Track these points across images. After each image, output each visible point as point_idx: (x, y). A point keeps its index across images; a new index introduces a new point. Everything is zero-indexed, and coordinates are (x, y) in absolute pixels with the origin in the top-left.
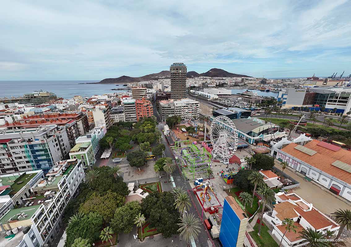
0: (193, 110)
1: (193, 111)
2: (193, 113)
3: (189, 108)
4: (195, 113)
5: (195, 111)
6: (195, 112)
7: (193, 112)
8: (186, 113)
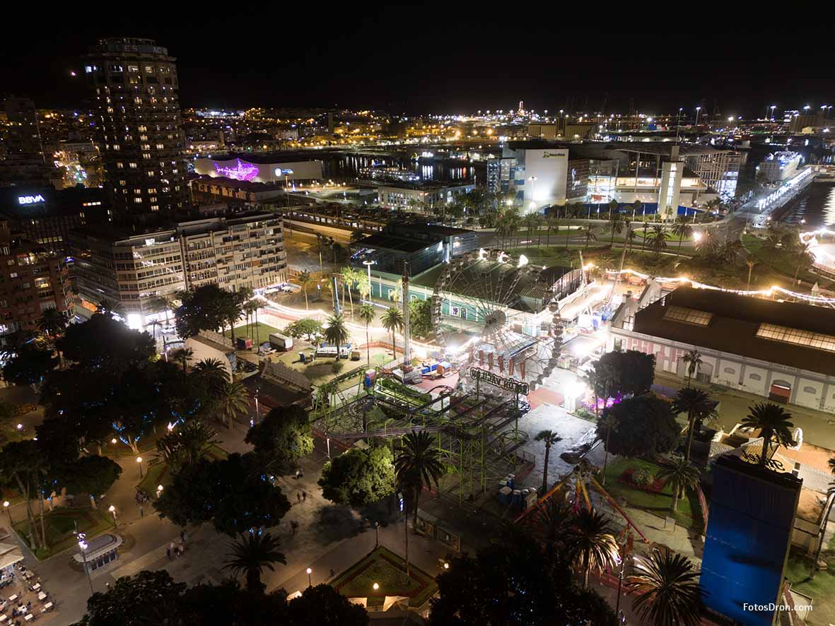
0: (263, 253)
1: (264, 257)
2: (265, 266)
3: (247, 246)
4: (272, 265)
5: (271, 256)
6: (271, 260)
7: (262, 263)
8: (239, 267)
